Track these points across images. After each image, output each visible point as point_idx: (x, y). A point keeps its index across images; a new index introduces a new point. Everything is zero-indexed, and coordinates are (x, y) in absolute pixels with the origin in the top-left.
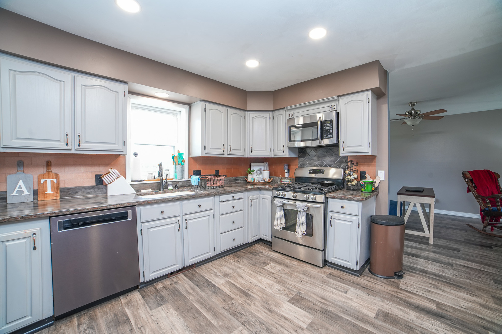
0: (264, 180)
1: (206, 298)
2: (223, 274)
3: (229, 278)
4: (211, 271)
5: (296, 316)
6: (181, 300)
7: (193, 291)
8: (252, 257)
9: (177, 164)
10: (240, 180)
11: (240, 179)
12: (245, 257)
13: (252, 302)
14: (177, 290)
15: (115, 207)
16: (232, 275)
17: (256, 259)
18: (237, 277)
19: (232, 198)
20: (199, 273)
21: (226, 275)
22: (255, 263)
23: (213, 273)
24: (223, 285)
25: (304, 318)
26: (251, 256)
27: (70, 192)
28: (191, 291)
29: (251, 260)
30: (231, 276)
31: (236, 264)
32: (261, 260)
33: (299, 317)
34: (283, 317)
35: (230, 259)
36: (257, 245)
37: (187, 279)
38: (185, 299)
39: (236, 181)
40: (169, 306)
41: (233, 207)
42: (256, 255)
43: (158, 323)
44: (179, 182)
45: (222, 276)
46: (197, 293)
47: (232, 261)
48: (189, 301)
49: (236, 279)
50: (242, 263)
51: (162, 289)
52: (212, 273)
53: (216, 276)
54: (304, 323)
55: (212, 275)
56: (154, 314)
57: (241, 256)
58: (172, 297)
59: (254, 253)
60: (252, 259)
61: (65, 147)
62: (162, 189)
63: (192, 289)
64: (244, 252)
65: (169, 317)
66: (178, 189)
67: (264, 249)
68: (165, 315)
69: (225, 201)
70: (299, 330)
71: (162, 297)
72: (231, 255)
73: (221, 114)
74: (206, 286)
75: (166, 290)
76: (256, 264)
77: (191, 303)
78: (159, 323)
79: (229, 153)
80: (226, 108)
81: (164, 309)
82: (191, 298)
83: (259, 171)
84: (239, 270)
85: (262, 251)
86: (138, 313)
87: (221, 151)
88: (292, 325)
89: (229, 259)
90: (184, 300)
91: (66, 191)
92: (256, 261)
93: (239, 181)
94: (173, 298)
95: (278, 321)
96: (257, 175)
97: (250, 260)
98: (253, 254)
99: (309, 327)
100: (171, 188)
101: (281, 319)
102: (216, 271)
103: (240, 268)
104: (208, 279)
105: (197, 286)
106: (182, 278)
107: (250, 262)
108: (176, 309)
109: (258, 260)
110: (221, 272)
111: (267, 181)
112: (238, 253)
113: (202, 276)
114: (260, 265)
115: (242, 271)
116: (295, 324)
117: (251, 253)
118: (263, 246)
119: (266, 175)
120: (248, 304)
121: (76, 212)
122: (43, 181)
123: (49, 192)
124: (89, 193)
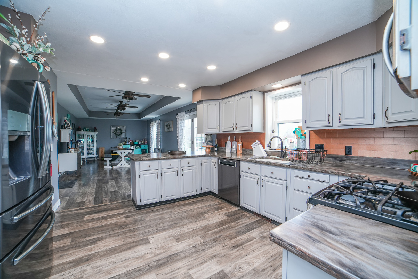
5: (203, 271)
13: (226, 249)
19: (307, 177)
20: (264, 225)
25: (199, 275)
27: (245, 151)
28: (240, 223)
33: (201, 272)
34: (205, 262)
37: (254, 221)
41: (309, 187)
53: (262, 233)
54: (194, 273)
62: (282, 157)
69: (301, 178)
70: (189, 267)
88: (195, 265)
95: (202, 258)
99: (189, 274)
101: (204, 260)
104: (256, 229)
105: (246, 225)
106: (256, 219)
116: (195, 267)
120: (224, 246)
122: (238, 145)
123: (239, 150)
124: (250, 152)
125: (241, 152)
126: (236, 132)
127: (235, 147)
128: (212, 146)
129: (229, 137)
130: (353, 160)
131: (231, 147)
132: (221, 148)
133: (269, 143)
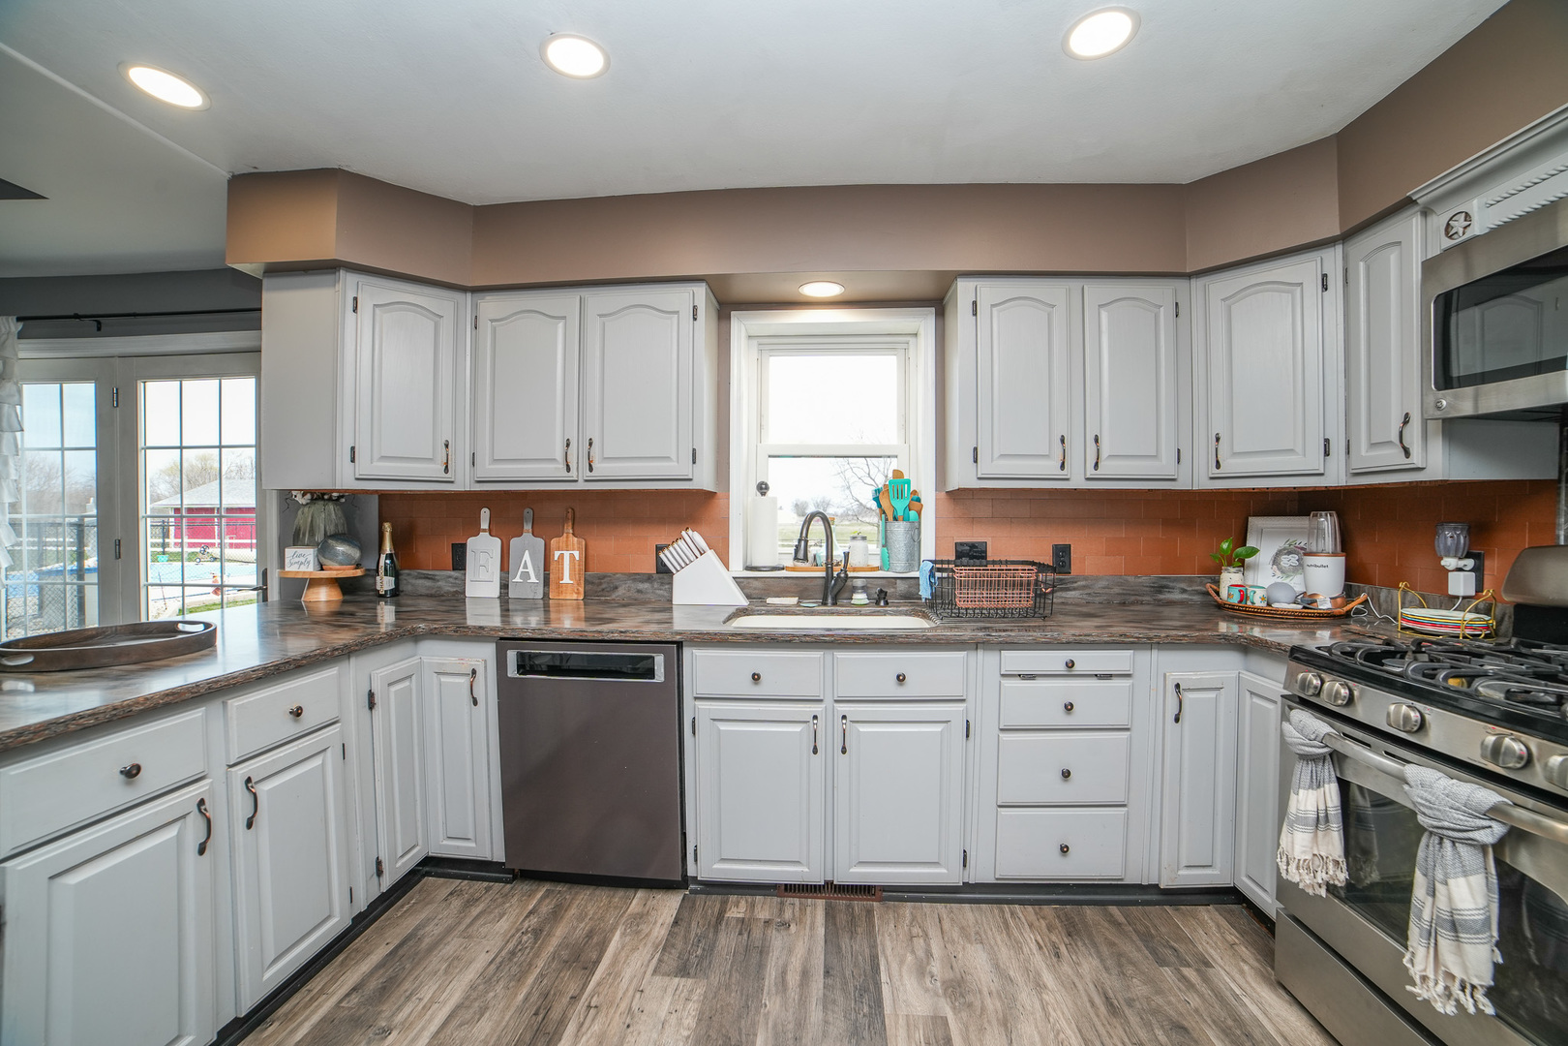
0: (1309, 600)
1: (810, 1035)
2: (949, 975)
3: (954, 1008)
4: (920, 943)
6: (742, 995)
7: (798, 983)
8: (1134, 964)
9: (890, 518)
10: (1184, 591)
11: (1183, 585)
12: (1105, 950)
14: (763, 951)
15: (623, 638)
16: (977, 1004)
17: (1149, 981)
18: (994, 1022)
19: (1061, 668)
20: (874, 926)
21: (957, 988)
22: (1130, 1002)
23: (921, 953)
24: (908, 1025)
26: (1135, 955)
27: (604, 586)
28: (793, 979)
29: (1122, 974)
30: (970, 1005)
31: (1038, 961)
32: (1169, 1003)
35: (1031, 926)
36: (1208, 915)
37: (821, 931)
38: (751, 1000)
39: (1160, 592)
40: (698, 991)
41: (1069, 708)
42: (1162, 962)
43: (628, 1026)
44: (898, 581)
45: (939, 984)
46: (803, 1001)
47: (1030, 939)
48: (758, 1012)
49: (982, 1030)
50: (1066, 968)
51: (733, 923)
52: (913, 952)
53: (921, 971)
55: (910, 958)
56: (647, 992)
57: (1090, 936)
58: (732, 966)
59: (1164, 951)
60: (1130, 970)
61: (563, 474)
62: (830, 601)
63: (805, 974)
64: (1122, 919)
65: (666, 1027)
66: (887, 603)
67: (1236, 954)
68: (663, 1014)
69: (1032, 677)
71: (712, 950)
72: (1047, 910)
73: (1050, 316)
74: (852, 989)
75: (740, 934)
76: (1128, 1012)
77: (754, 1025)
78: (631, 1029)
79: (1091, 472)
80: (1075, 284)
81: (682, 991)
82: (772, 1004)
83: (1289, 553)
84: (1026, 997)
85: (1214, 954)
86: (624, 962)
87: (1051, 467)
89: (1029, 927)
90: (747, 1000)
91: (597, 581)
92: (1139, 989)
93: (1176, 596)
94: (730, 971)
96: (1278, 573)
97: (1114, 972)
98: (1154, 952)
100: (860, 598)
102: (934, 951)
103: (1039, 986)
105: (827, 973)
106: (814, 917)
107: (1108, 984)
108: (703, 1014)
109: (1160, 992)
110: (950, 962)
111: (1325, 605)
112: (1088, 910)
113: (873, 946)
114: (1148, 1026)
115: (1037, 1005)
117: (1146, 938)
118: (1242, 933)
119: (1324, 578)
121: (539, 637)
122: (557, 554)
123: (566, 579)
124: (639, 591)
125: (582, 590)
126: (581, 486)
127: (530, 569)
128: (358, 566)
129: (485, 513)
130: (1075, 589)
131: (505, 567)
132: (417, 578)
133: (800, 541)
